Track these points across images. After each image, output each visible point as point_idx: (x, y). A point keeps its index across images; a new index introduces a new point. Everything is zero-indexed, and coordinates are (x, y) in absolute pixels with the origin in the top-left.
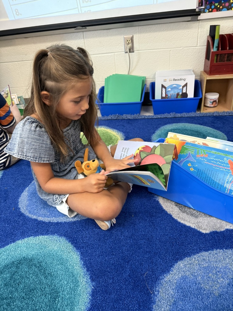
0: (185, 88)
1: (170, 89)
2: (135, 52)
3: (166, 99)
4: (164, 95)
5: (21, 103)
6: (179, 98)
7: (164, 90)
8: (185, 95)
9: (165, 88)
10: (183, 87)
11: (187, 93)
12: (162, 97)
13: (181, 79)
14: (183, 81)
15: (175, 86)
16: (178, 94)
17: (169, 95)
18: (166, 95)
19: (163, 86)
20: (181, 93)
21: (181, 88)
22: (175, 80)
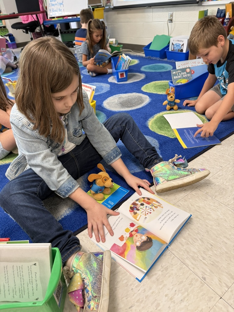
0: (182, 47)
1: (175, 46)
2: (173, 22)
3: (173, 51)
4: (172, 49)
5: (116, 43)
6: (179, 52)
7: (173, 46)
8: (182, 50)
9: (173, 45)
10: (182, 45)
11: (183, 49)
12: (172, 50)
13: (181, 41)
14: (182, 42)
15: (178, 44)
16: (179, 50)
17: (175, 50)
18: (174, 49)
19: (173, 44)
20: (180, 49)
21: (181, 46)
22: (178, 41)
